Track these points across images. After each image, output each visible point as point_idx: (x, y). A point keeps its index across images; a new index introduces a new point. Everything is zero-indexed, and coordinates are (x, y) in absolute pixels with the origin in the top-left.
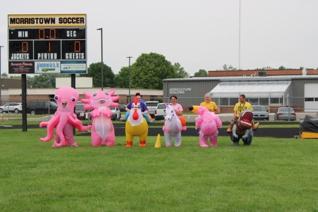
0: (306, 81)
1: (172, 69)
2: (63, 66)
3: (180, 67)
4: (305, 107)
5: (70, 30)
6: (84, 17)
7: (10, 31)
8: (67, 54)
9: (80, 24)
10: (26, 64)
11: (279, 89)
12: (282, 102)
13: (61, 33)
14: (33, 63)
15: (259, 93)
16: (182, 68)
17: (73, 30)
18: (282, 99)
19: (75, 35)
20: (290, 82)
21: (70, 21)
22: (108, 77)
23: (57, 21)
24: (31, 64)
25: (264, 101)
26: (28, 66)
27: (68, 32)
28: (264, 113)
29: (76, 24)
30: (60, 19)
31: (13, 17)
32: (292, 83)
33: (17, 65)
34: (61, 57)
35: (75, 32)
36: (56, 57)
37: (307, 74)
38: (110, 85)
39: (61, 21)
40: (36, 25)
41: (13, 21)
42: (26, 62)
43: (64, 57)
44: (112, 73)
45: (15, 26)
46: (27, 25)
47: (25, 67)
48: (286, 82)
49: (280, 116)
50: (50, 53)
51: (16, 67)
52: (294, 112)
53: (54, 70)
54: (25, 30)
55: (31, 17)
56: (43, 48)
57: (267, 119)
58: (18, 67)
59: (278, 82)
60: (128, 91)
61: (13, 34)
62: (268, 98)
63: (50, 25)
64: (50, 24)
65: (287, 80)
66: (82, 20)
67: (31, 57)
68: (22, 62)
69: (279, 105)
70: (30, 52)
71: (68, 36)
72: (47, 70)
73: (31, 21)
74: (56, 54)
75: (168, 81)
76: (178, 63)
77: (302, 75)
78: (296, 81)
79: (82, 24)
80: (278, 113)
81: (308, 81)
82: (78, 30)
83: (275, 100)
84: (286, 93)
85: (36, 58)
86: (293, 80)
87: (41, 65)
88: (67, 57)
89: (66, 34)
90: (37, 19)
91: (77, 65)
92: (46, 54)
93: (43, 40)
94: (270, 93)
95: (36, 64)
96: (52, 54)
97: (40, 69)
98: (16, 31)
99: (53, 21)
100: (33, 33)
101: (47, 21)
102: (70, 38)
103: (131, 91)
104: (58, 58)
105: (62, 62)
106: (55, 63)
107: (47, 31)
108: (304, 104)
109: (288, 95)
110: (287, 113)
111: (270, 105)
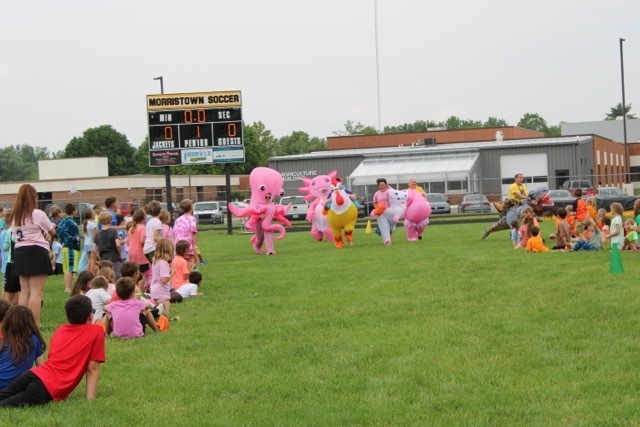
0: (502, 151)
1: (251, 134)
2: (216, 153)
3: (264, 130)
4: (503, 193)
5: (222, 110)
6: (238, 94)
7: (150, 115)
8: (220, 140)
9: (233, 103)
10: (171, 154)
11: (460, 166)
12: (466, 187)
13: (211, 114)
14: (179, 152)
15: (430, 173)
16: (268, 132)
17: (226, 110)
18: (466, 183)
19: (228, 117)
20: (477, 155)
21: (222, 99)
22: (120, 154)
23: (206, 100)
24: (177, 154)
25: (437, 187)
26: (173, 156)
27: (220, 113)
28: (444, 204)
29: (229, 103)
30: (210, 98)
31: (152, 98)
32: (480, 156)
33: (160, 155)
34: (213, 143)
35: (228, 112)
36: (206, 144)
37: (504, 140)
38: (125, 170)
39: (211, 100)
40: (180, 107)
41: (152, 102)
42: (171, 152)
43: (216, 144)
44: (128, 145)
45: (155, 108)
46: (170, 106)
47: (170, 157)
48: (470, 154)
49: (466, 208)
50: (200, 138)
51: (158, 157)
52: (487, 201)
53: (205, 159)
54: (168, 113)
55: (175, 97)
56: (190, 133)
57: (449, 212)
58: (161, 157)
59: (459, 155)
60: (188, 179)
61: (153, 118)
62: (444, 183)
63: (197, 106)
64: (198, 104)
65: (473, 151)
66: (236, 98)
67: (176, 145)
68: (165, 152)
69: (462, 191)
70: (175, 139)
71: (220, 117)
72: (197, 160)
73: (174, 101)
74: (206, 140)
75: (277, 161)
76: (260, 123)
77: (495, 140)
78: (487, 152)
79: (236, 103)
80: (464, 203)
81: (506, 151)
82: (231, 110)
83: (455, 185)
84: (471, 173)
85: (183, 145)
86: (482, 150)
87: (189, 155)
88: (220, 143)
89: (218, 115)
90: (182, 99)
91: (232, 152)
92: (194, 141)
93: (190, 123)
94: (446, 173)
95: (183, 152)
96: (202, 140)
97: (189, 158)
98: (157, 115)
99: (201, 100)
100: (178, 116)
101: (194, 101)
102: (222, 120)
103: (192, 179)
104: (210, 144)
105: (214, 150)
106: (206, 150)
107: (195, 112)
108: (500, 188)
109: (475, 176)
110: (477, 202)
111: (448, 192)
